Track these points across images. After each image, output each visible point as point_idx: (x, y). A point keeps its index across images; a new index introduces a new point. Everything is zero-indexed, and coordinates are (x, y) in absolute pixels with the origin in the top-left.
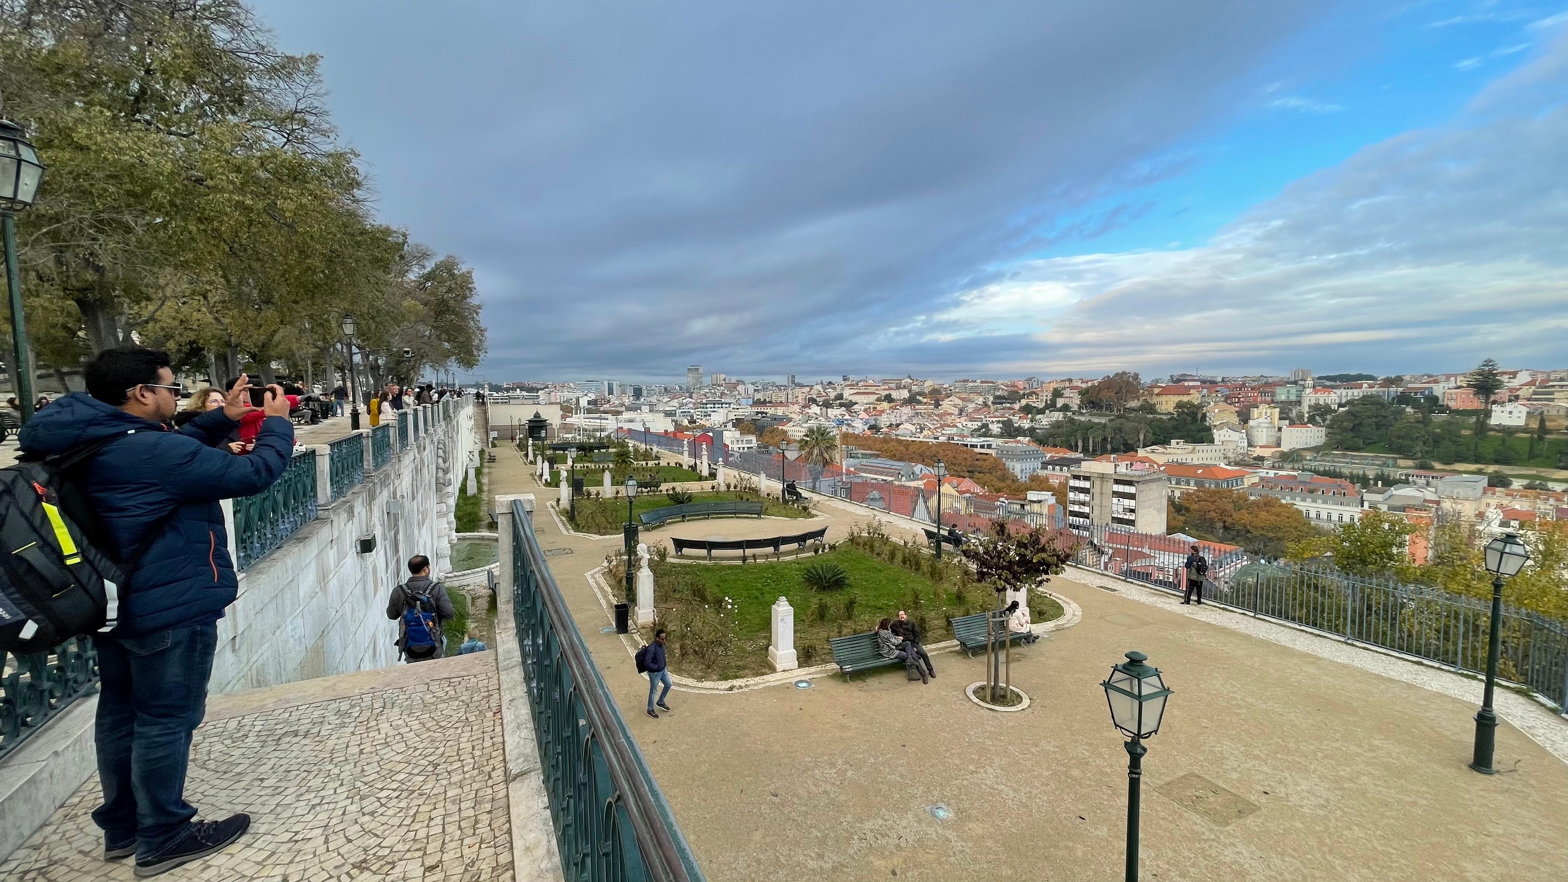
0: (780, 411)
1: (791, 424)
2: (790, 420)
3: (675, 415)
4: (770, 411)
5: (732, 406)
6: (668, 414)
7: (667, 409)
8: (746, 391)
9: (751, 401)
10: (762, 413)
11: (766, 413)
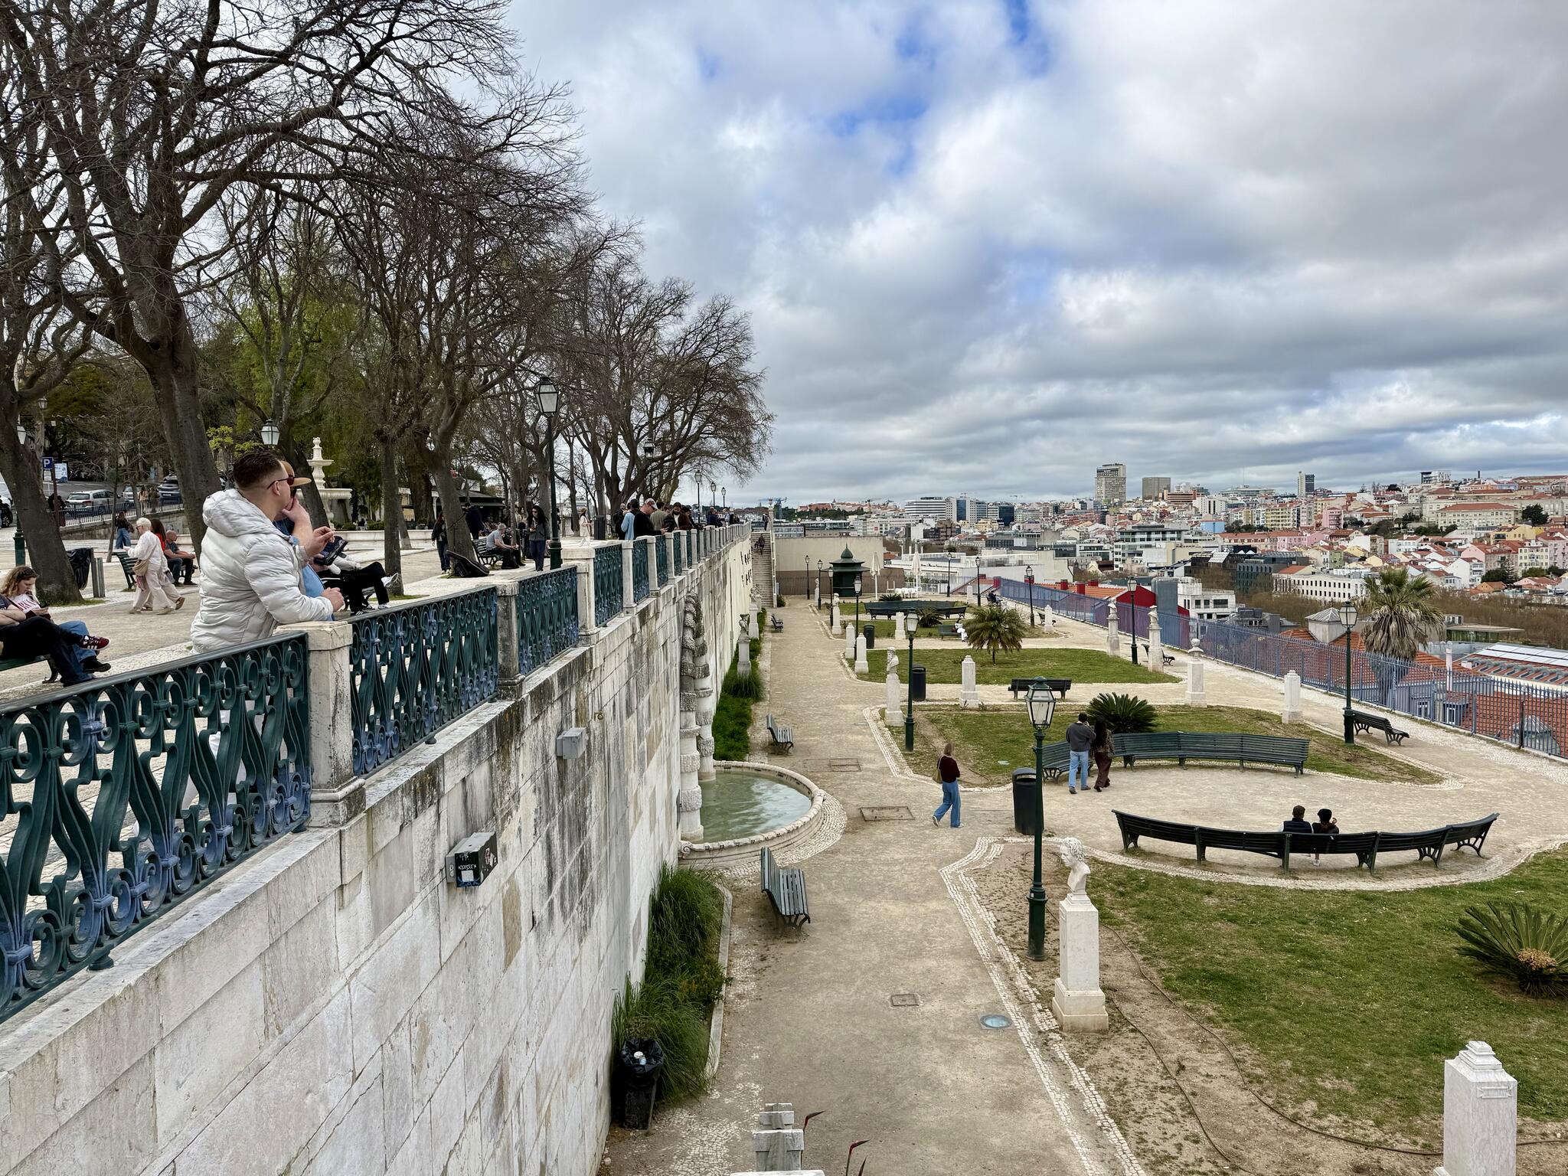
0: (1283, 546)
1: (1309, 569)
2: (1305, 562)
3: (1073, 554)
4: (1263, 546)
5: (1184, 536)
6: (1062, 552)
7: (1059, 542)
8: (1212, 506)
9: (1221, 527)
10: (1246, 548)
11: (1255, 549)
